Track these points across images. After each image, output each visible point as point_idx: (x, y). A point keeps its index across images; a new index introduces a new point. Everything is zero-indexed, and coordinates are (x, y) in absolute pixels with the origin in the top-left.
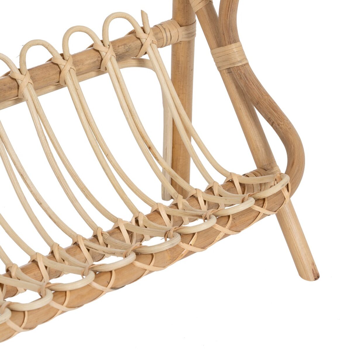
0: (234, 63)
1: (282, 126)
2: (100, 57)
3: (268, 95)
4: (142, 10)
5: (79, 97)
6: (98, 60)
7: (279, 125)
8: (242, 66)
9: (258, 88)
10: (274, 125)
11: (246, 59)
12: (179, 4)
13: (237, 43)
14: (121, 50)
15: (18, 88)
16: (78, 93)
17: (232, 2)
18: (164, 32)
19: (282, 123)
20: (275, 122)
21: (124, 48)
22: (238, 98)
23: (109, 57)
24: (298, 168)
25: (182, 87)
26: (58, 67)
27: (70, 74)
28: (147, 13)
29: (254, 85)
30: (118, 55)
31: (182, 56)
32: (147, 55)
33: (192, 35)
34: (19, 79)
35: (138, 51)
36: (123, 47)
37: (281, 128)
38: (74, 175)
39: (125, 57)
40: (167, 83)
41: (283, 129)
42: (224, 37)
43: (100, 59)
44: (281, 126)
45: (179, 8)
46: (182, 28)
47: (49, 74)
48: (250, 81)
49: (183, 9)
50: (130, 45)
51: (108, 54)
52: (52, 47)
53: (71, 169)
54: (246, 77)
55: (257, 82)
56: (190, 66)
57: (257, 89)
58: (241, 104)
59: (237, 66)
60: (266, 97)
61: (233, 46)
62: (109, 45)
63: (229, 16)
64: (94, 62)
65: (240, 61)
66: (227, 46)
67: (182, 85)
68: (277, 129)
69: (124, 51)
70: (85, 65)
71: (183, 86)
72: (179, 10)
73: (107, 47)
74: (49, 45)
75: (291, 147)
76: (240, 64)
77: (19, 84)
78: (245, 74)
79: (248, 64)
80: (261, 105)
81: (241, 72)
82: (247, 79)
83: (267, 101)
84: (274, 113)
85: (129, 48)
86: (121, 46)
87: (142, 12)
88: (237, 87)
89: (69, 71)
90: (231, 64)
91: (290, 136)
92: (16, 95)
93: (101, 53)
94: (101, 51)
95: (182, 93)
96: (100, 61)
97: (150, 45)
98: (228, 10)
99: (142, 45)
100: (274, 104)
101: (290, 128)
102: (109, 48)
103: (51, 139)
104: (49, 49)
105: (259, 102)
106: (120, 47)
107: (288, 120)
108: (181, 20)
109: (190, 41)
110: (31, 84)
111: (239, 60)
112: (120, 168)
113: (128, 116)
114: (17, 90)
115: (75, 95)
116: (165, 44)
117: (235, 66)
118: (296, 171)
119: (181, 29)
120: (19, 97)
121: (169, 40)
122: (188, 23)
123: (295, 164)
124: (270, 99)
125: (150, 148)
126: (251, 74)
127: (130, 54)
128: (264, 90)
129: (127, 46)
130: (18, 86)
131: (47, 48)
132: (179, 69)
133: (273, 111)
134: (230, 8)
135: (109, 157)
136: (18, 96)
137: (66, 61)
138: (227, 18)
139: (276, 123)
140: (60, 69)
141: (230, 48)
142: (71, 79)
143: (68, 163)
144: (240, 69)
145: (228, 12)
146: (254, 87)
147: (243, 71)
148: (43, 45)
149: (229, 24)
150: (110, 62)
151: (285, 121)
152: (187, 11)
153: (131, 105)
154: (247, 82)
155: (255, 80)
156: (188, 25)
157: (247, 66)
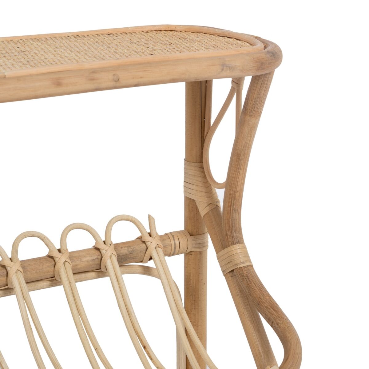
0: (237, 264)
1: (281, 325)
2: (101, 255)
3: (270, 296)
4: (150, 214)
5: (72, 291)
6: (98, 258)
7: (277, 324)
8: (245, 267)
9: (260, 289)
10: (273, 325)
11: (250, 261)
12: (189, 212)
13: (240, 244)
14: (124, 251)
15: (7, 276)
16: (71, 287)
17: (234, 200)
18: (173, 239)
19: (281, 322)
20: (274, 321)
21: (128, 250)
22: (241, 302)
23: (109, 254)
24: (291, 363)
25: (193, 302)
26: (53, 260)
27: (65, 267)
28: (154, 218)
29: (256, 286)
30: (121, 256)
31: (193, 267)
32: (152, 261)
33: (203, 246)
34: (8, 265)
35: (143, 254)
36: (126, 248)
37: (280, 327)
38: (57, 365)
39: (128, 259)
40: (170, 287)
41: (282, 328)
42: (227, 238)
43: (100, 257)
44: (279, 325)
45: (189, 216)
46: (192, 237)
47: (43, 266)
48: (252, 282)
49: (193, 217)
50: (134, 248)
51: (108, 252)
52: (48, 239)
53: (54, 359)
54: (248, 278)
55: (259, 284)
56: (202, 280)
57: (258, 290)
58: (244, 308)
59: (240, 268)
60: (268, 298)
61: (237, 246)
62: (110, 244)
63: (231, 215)
64: (93, 260)
65: (243, 263)
66: (230, 247)
67: (194, 299)
68: (276, 328)
69: (127, 253)
70: (83, 262)
71: (195, 301)
72: (189, 219)
73: (108, 246)
74: (45, 237)
75: (288, 344)
76: (243, 265)
77: (8, 271)
78: (247, 275)
79: (252, 266)
80: (262, 305)
81: (243, 273)
82: (249, 280)
83: (267, 301)
84: (274, 313)
85: (132, 250)
86: (125, 247)
87: (150, 216)
88: (240, 291)
89: (64, 263)
90: (233, 266)
91: (288, 334)
92: (5, 283)
93: (101, 251)
94: (102, 249)
95: (194, 308)
96: (100, 260)
97: (156, 248)
98: (231, 209)
99: (147, 249)
100: (275, 304)
101: (289, 327)
102: (110, 247)
103: (36, 328)
104: (45, 241)
105: (260, 302)
106: (123, 249)
107: (287, 319)
108: (191, 229)
109: (201, 252)
110: (21, 272)
111: (242, 261)
112: (108, 363)
113: (125, 315)
114: (6, 277)
115: (68, 288)
116: (172, 253)
117: (238, 268)
118: (289, 366)
119: (190, 238)
120: (9, 286)
121: (178, 248)
122: (199, 233)
123: (289, 359)
124: (272, 300)
125: (144, 347)
126: (254, 276)
127: (133, 257)
128: (266, 291)
129: (131, 248)
130: (7, 273)
131: (43, 240)
132: (190, 282)
133: (273, 311)
134: (232, 206)
135: (98, 351)
136: (7, 285)
137: (61, 254)
138: (230, 217)
139: (275, 323)
140: (55, 262)
141: (233, 249)
142: (64, 272)
143: (52, 353)
144: (243, 271)
145: (231, 211)
146: (256, 288)
147: (245, 272)
148: (39, 237)
149: (232, 224)
150: (110, 260)
151: (284, 320)
152: (197, 220)
153: (128, 304)
154: (249, 283)
155: (257, 281)
156: (199, 235)
157: (250, 268)
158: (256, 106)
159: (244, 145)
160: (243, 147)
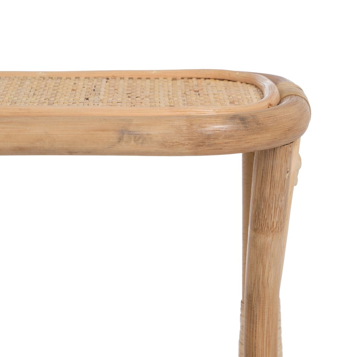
158: (261, 214)
159: (255, 280)
160: (254, 284)
